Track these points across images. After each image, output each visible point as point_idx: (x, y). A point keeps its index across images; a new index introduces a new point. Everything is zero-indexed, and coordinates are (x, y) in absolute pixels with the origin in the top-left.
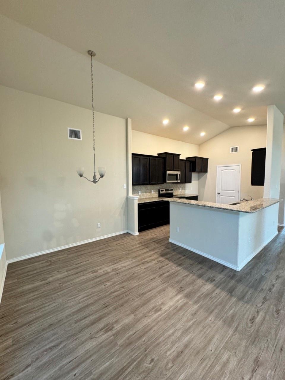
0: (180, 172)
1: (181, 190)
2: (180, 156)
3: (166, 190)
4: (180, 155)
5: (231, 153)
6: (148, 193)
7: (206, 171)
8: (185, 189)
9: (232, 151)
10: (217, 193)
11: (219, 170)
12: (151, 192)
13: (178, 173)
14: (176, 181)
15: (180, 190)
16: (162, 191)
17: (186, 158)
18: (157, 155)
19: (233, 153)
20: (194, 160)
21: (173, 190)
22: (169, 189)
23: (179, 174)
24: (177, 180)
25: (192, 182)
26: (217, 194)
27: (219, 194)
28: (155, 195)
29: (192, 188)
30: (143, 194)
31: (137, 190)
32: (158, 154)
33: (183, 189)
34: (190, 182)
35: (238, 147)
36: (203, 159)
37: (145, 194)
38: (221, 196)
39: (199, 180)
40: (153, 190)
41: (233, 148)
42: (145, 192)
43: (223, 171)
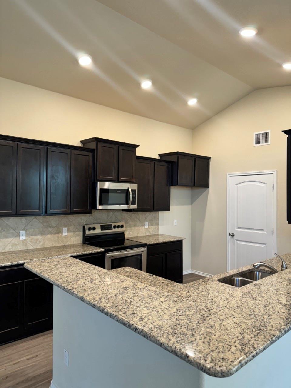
0: (137, 185)
1: (147, 227)
2: (137, 149)
3: (103, 228)
4: (137, 146)
5: (255, 144)
6: (49, 236)
7: (206, 185)
8: (158, 224)
9: (258, 142)
10: (230, 235)
11: (231, 182)
12: (61, 232)
13: (131, 187)
14: (125, 207)
15: (144, 225)
16: (90, 229)
17: (159, 155)
18: (80, 145)
19: (258, 145)
20: (174, 159)
21: (122, 226)
22: (113, 224)
23: (133, 191)
24: (127, 203)
25: (171, 207)
26: (228, 237)
27: (233, 236)
28: (73, 239)
29: (175, 221)
30: (35, 237)
31: (14, 230)
32: (82, 142)
33: (152, 225)
34: (166, 208)
35: (269, 131)
36: (197, 159)
37: (39, 237)
38: (237, 240)
39: (192, 203)
40: (65, 226)
41: (258, 135)
42: (42, 233)
43: (239, 186)
